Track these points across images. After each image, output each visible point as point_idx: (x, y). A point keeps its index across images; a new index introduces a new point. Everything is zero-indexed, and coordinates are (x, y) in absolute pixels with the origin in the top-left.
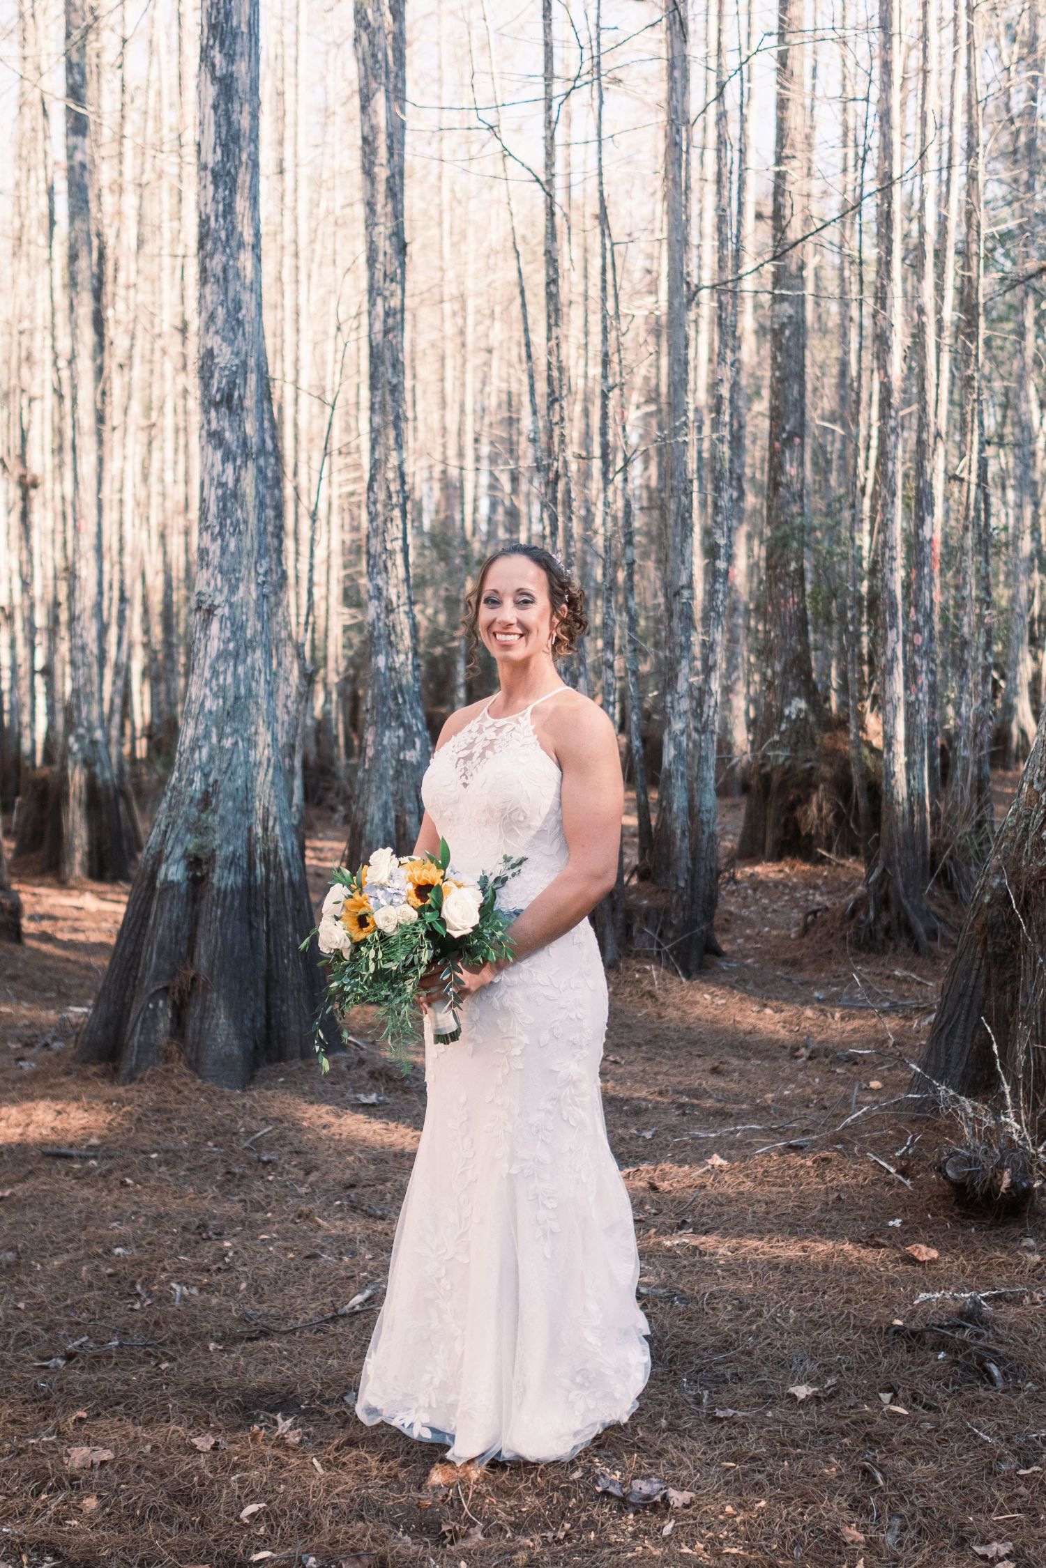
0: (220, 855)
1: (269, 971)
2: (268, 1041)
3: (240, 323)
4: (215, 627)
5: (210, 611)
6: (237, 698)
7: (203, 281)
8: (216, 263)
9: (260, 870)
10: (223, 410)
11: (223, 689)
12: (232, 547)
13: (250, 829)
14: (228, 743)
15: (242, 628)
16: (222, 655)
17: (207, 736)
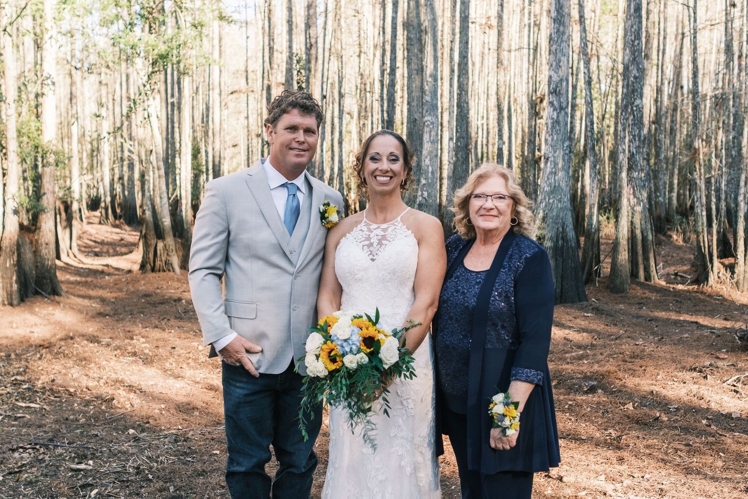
0: (546, 238)
1: (562, 275)
2: (561, 297)
3: (560, 66)
4: (549, 164)
5: (548, 159)
6: (555, 187)
7: (550, 54)
8: (553, 48)
9: (560, 242)
10: (554, 95)
11: (551, 184)
12: (555, 138)
13: (558, 229)
14: (551, 201)
15: (557, 164)
16: (551, 173)
17: (545, 199)
